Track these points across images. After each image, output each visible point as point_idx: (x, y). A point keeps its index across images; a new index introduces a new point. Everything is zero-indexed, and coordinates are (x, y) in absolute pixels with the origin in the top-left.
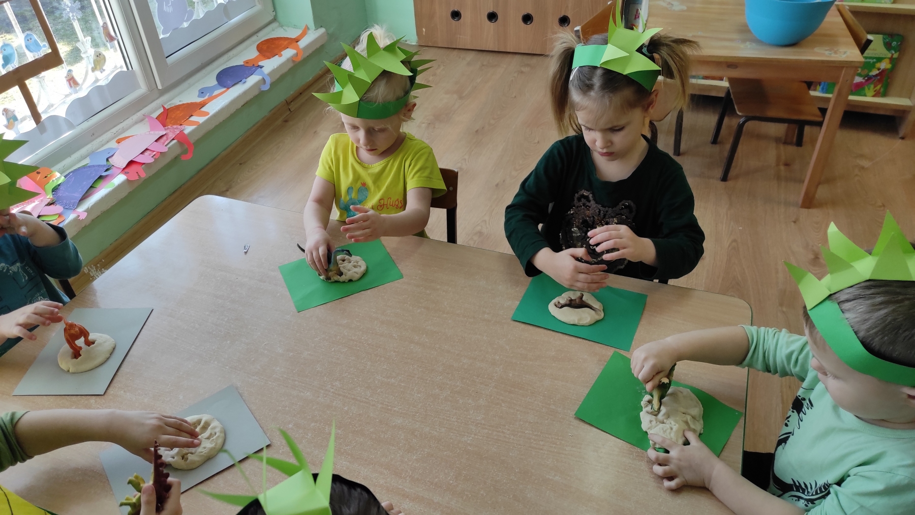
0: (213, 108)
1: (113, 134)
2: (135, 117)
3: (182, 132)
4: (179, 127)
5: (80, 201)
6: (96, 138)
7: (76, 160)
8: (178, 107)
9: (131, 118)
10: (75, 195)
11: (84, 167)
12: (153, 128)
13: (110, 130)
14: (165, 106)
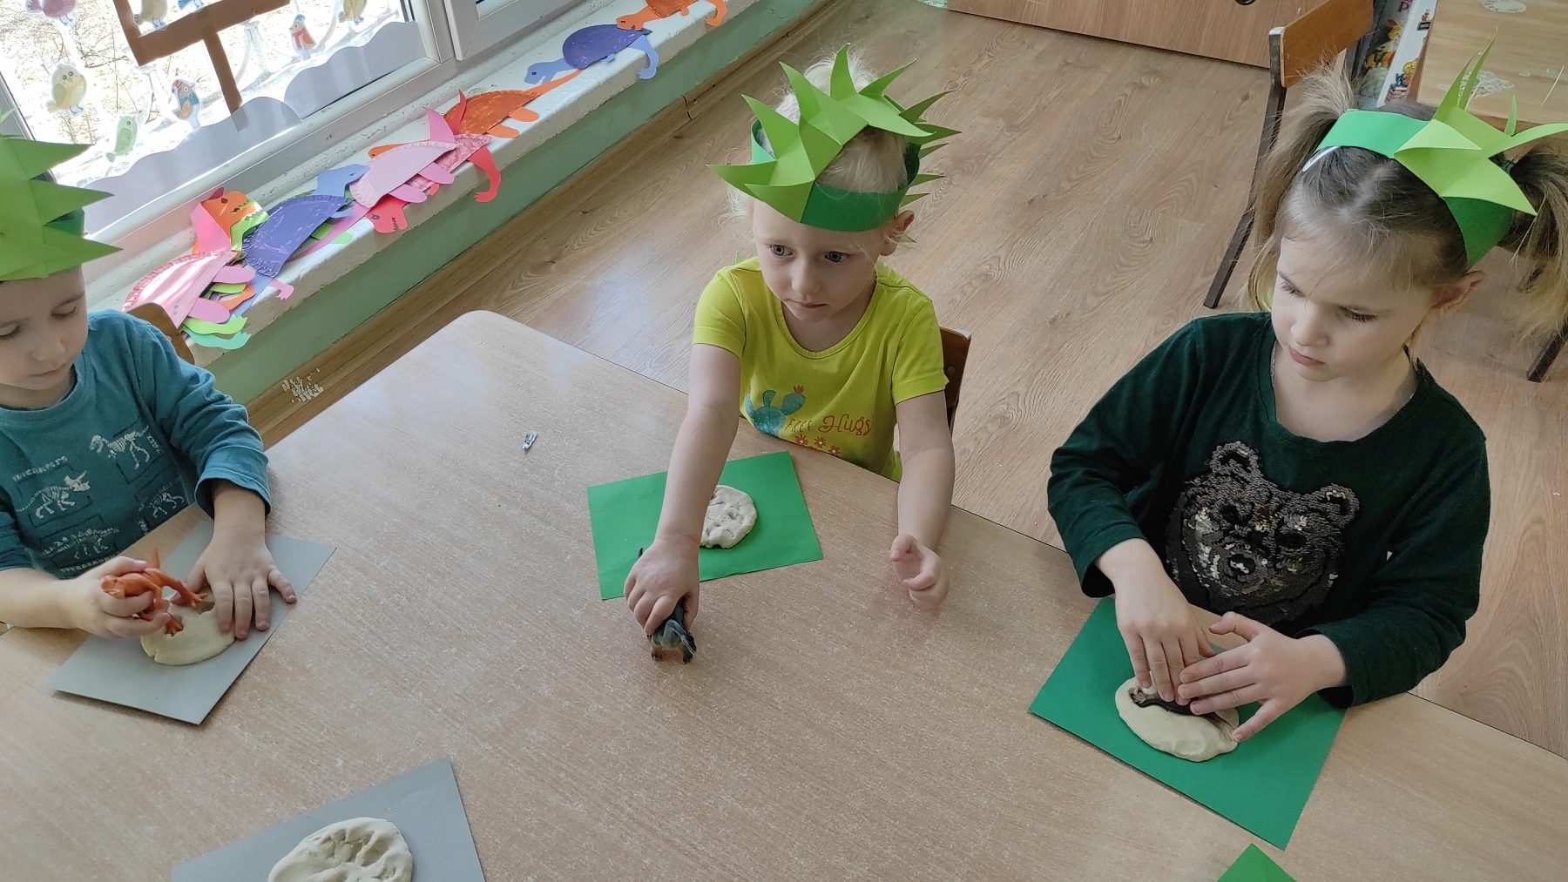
0: (548, 105)
1: (365, 138)
2: (408, 110)
3: (484, 147)
4: (481, 138)
5: (286, 262)
6: (336, 143)
7: (293, 183)
8: (485, 98)
9: (401, 110)
10: (280, 251)
11: (305, 197)
12: (435, 136)
13: (361, 130)
14: (466, 94)
